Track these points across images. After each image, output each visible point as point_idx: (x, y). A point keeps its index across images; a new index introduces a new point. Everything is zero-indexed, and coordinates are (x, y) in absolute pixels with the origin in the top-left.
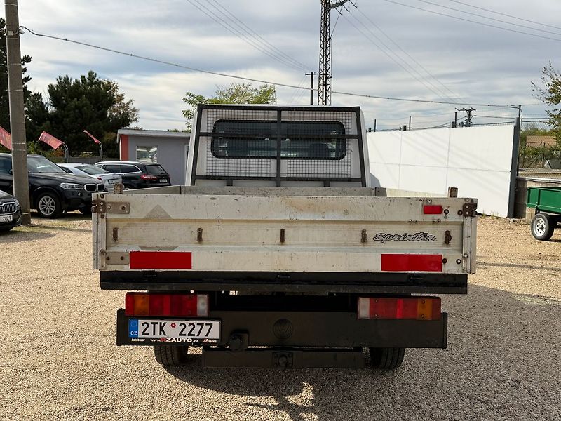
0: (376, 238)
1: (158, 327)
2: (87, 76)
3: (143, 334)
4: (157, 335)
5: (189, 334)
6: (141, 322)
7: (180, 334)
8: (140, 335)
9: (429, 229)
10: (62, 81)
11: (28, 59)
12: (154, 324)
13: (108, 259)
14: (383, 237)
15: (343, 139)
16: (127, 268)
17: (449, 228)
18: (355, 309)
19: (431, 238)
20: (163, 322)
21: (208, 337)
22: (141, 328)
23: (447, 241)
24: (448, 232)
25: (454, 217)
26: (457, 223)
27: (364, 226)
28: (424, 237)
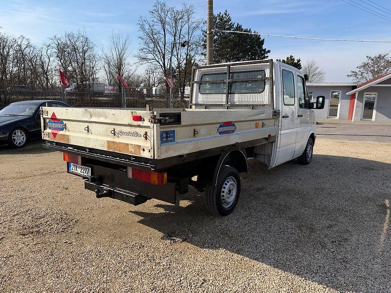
0: (118, 133)
3: (72, 169)
4: (75, 170)
6: (72, 164)
7: (81, 172)
9: (138, 130)
11: (269, 51)
12: (75, 166)
14: (121, 133)
15: (264, 81)
17: (147, 130)
19: (139, 135)
21: (88, 175)
23: (146, 138)
24: (146, 133)
25: (146, 123)
26: (149, 127)
27: (114, 126)
28: (137, 135)
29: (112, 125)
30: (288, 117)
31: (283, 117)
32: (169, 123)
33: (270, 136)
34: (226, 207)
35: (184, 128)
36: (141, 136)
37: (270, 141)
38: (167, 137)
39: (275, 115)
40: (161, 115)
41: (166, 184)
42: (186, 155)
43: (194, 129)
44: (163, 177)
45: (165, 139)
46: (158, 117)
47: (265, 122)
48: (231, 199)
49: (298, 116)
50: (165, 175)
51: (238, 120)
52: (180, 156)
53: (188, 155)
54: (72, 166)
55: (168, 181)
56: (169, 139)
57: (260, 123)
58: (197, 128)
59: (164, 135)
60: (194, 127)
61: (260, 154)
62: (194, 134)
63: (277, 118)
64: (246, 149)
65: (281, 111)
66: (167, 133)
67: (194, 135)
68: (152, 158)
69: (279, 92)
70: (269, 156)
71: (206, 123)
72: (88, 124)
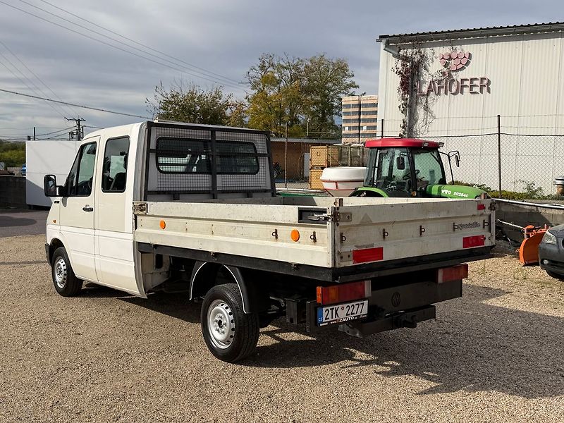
1: (334, 311)
3: (326, 319)
4: (334, 319)
5: (352, 314)
6: (324, 309)
7: (347, 315)
8: (324, 321)
9: (478, 220)
12: (332, 309)
13: (342, 258)
16: (351, 264)
17: (485, 218)
18: (435, 279)
20: (337, 307)
21: (362, 313)
22: (325, 314)
23: (484, 226)
27: (454, 220)
29: (451, 220)
72: (420, 223)
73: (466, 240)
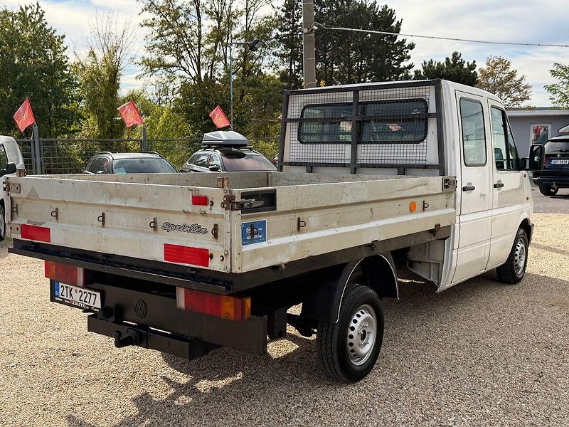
0: (163, 227)
1: (69, 290)
2: (451, 57)
3: (62, 295)
4: (68, 297)
5: (85, 301)
6: (60, 284)
7: (80, 299)
9: (201, 221)
10: (427, 65)
11: (412, 47)
12: (67, 288)
13: (11, 228)
14: (169, 227)
15: (424, 118)
17: (217, 221)
19: (203, 231)
20: (71, 287)
21: (95, 305)
23: (216, 236)
24: (216, 228)
25: (217, 209)
26: (222, 217)
27: (155, 215)
28: (198, 229)
29: (152, 213)
30: (473, 188)
31: (464, 189)
32: (257, 209)
33: (438, 226)
34: (358, 363)
35: (281, 217)
36: (206, 232)
37: (440, 235)
38: (252, 234)
39: (447, 187)
40: (244, 196)
41: (249, 319)
42: (285, 265)
43: (299, 218)
44: (243, 304)
45: (249, 238)
46: (238, 199)
47: (428, 200)
48: (367, 349)
49: (495, 186)
50: (248, 302)
51: (378, 198)
52: (275, 268)
53: (289, 264)
54: (61, 289)
55: (252, 314)
56: (255, 237)
57: (419, 202)
58: (303, 216)
59: (248, 230)
60: (297, 215)
61: (420, 263)
62: (299, 226)
63: (450, 193)
64: (392, 252)
65: (458, 179)
66: (252, 226)
67: (299, 229)
68: (228, 271)
69: (454, 142)
70: (439, 266)
71: (320, 205)
72: (103, 210)
73: (169, 249)
